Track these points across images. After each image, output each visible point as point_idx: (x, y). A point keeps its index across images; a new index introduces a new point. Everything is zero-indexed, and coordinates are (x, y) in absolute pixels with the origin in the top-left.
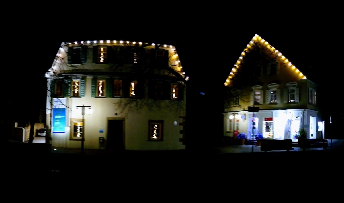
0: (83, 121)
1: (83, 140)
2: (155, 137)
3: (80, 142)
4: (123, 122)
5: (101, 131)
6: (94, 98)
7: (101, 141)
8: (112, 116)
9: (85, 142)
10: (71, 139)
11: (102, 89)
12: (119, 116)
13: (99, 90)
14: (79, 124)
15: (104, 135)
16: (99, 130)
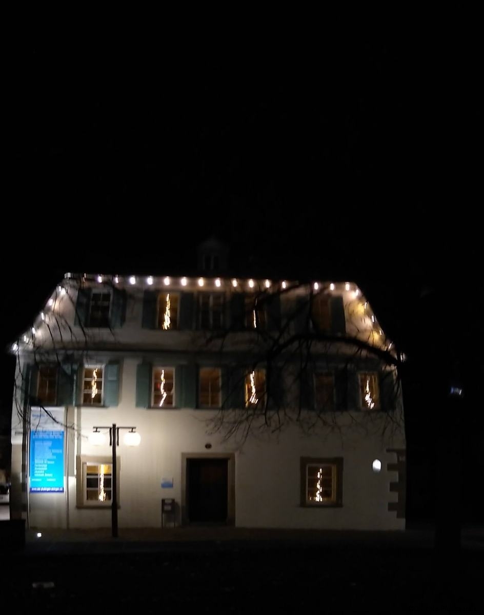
0: (114, 460)
1: (115, 507)
2: (318, 498)
3: (109, 513)
4: (229, 463)
5: (167, 485)
6: (143, 411)
7: (168, 508)
8: (197, 448)
9: (119, 512)
10: (80, 506)
11: (168, 388)
12: (218, 450)
13: (157, 389)
14: (103, 470)
15: (176, 493)
16: (162, 481)
